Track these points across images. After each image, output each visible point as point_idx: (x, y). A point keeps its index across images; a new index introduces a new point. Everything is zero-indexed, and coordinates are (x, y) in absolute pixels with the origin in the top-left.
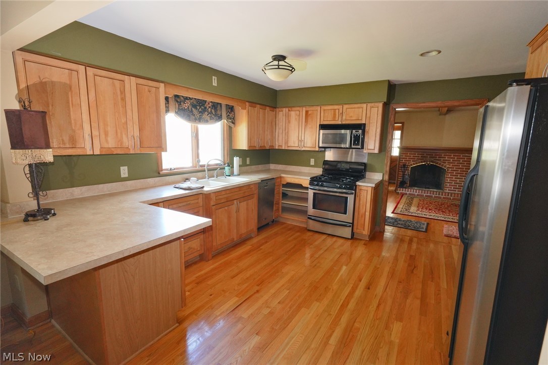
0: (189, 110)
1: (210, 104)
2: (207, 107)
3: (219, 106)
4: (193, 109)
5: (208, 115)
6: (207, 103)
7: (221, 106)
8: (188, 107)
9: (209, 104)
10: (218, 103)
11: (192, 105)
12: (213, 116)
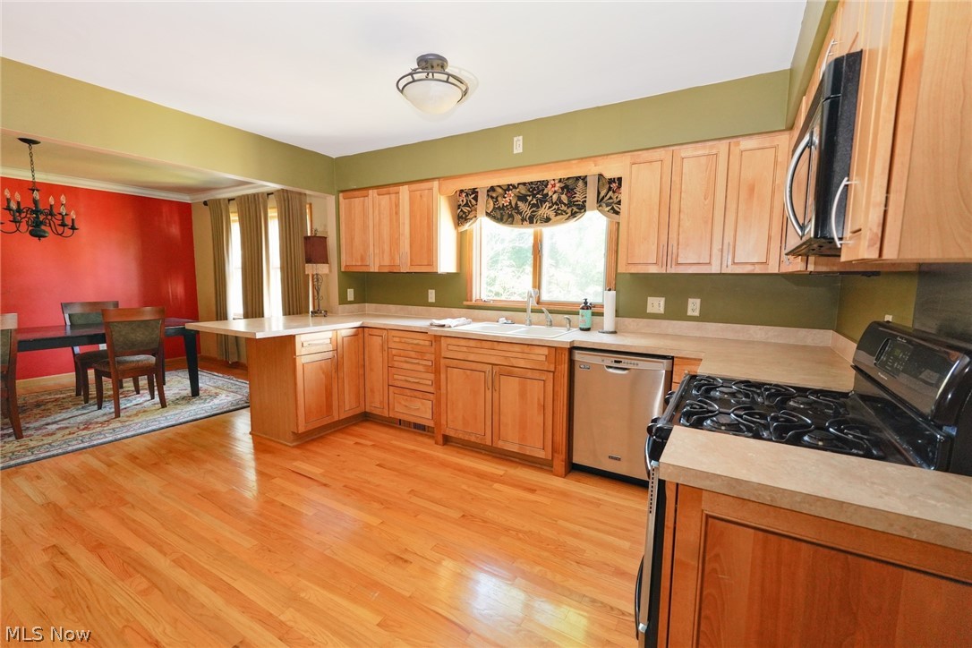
0: (512, 207)
1: (558, 185)
2: (550, 194)
3: (580, 183)
4: (520, 203)
5: (550, 208)
6: (550, 186)
7: (586, 183)
8: (510, 203)
9: (554, 186)
10: (578, 178)
11: (518, 197)
12: (564, 208)
